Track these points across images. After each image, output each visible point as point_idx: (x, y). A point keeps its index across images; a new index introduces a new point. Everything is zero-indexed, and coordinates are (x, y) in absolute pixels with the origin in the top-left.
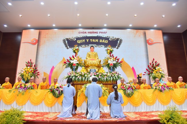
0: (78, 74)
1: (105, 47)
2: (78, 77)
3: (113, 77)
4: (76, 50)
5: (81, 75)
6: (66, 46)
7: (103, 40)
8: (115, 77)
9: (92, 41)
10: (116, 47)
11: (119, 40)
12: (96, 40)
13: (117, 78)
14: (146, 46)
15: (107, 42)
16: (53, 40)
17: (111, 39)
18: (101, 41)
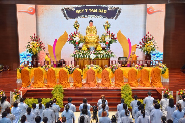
0: (81, 53)
1: (104, 17)
2: (81, 55)
3: (107, 55)
4: (76, 26)
5: (83, 54)
6: (66, 17)
7: (101, 10)
8: (109, 55)
9: (91, 11)
10: (115, 17)
11: (118, 9)
12: (95, 10)
13: (110, 56)
14: (146, 15)
15: (106, 13)
16: (51, 9)
17: (110, 9)
18: (100, 11)
